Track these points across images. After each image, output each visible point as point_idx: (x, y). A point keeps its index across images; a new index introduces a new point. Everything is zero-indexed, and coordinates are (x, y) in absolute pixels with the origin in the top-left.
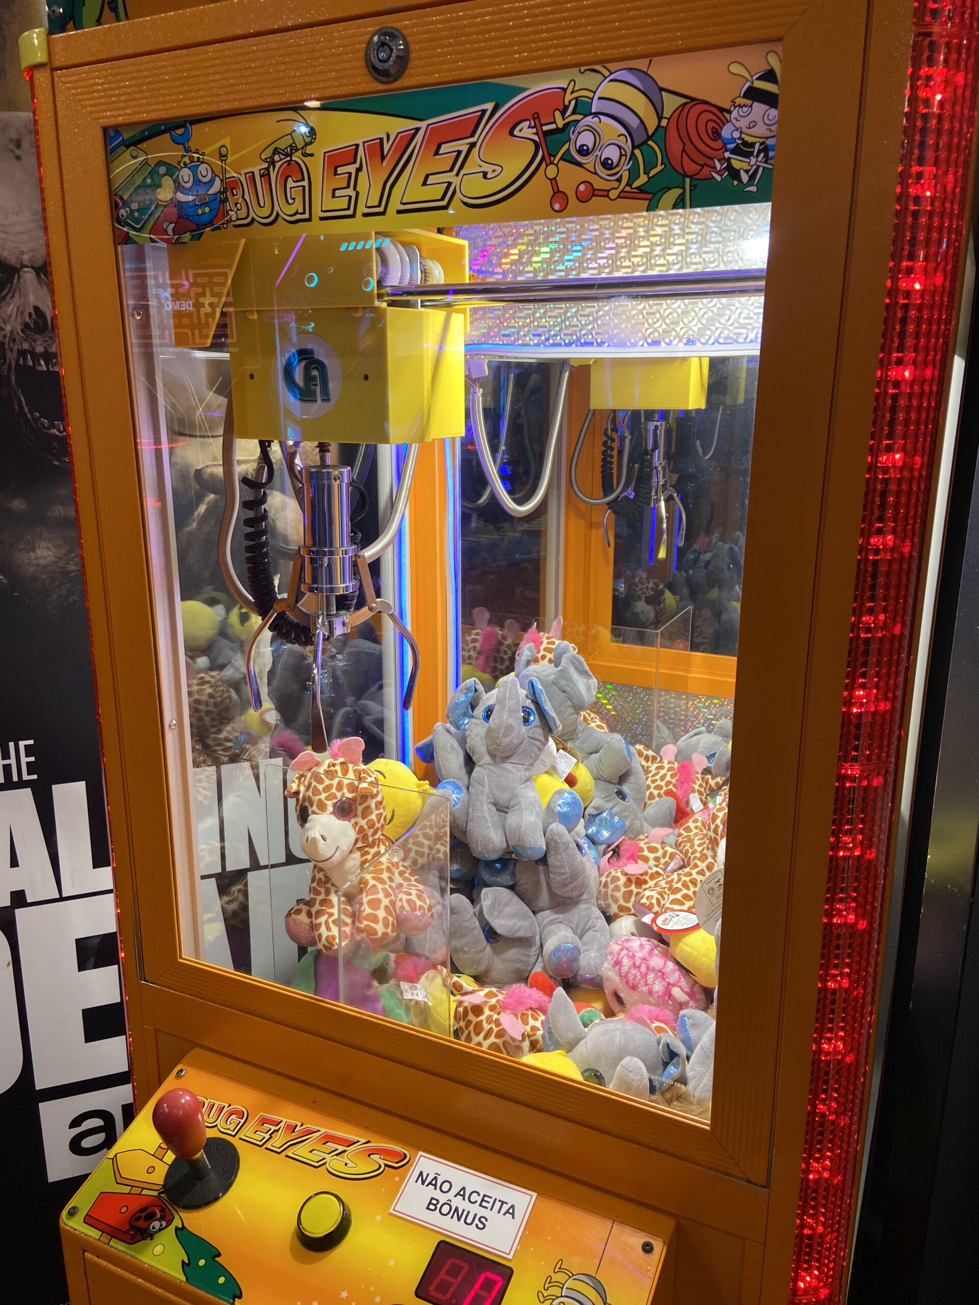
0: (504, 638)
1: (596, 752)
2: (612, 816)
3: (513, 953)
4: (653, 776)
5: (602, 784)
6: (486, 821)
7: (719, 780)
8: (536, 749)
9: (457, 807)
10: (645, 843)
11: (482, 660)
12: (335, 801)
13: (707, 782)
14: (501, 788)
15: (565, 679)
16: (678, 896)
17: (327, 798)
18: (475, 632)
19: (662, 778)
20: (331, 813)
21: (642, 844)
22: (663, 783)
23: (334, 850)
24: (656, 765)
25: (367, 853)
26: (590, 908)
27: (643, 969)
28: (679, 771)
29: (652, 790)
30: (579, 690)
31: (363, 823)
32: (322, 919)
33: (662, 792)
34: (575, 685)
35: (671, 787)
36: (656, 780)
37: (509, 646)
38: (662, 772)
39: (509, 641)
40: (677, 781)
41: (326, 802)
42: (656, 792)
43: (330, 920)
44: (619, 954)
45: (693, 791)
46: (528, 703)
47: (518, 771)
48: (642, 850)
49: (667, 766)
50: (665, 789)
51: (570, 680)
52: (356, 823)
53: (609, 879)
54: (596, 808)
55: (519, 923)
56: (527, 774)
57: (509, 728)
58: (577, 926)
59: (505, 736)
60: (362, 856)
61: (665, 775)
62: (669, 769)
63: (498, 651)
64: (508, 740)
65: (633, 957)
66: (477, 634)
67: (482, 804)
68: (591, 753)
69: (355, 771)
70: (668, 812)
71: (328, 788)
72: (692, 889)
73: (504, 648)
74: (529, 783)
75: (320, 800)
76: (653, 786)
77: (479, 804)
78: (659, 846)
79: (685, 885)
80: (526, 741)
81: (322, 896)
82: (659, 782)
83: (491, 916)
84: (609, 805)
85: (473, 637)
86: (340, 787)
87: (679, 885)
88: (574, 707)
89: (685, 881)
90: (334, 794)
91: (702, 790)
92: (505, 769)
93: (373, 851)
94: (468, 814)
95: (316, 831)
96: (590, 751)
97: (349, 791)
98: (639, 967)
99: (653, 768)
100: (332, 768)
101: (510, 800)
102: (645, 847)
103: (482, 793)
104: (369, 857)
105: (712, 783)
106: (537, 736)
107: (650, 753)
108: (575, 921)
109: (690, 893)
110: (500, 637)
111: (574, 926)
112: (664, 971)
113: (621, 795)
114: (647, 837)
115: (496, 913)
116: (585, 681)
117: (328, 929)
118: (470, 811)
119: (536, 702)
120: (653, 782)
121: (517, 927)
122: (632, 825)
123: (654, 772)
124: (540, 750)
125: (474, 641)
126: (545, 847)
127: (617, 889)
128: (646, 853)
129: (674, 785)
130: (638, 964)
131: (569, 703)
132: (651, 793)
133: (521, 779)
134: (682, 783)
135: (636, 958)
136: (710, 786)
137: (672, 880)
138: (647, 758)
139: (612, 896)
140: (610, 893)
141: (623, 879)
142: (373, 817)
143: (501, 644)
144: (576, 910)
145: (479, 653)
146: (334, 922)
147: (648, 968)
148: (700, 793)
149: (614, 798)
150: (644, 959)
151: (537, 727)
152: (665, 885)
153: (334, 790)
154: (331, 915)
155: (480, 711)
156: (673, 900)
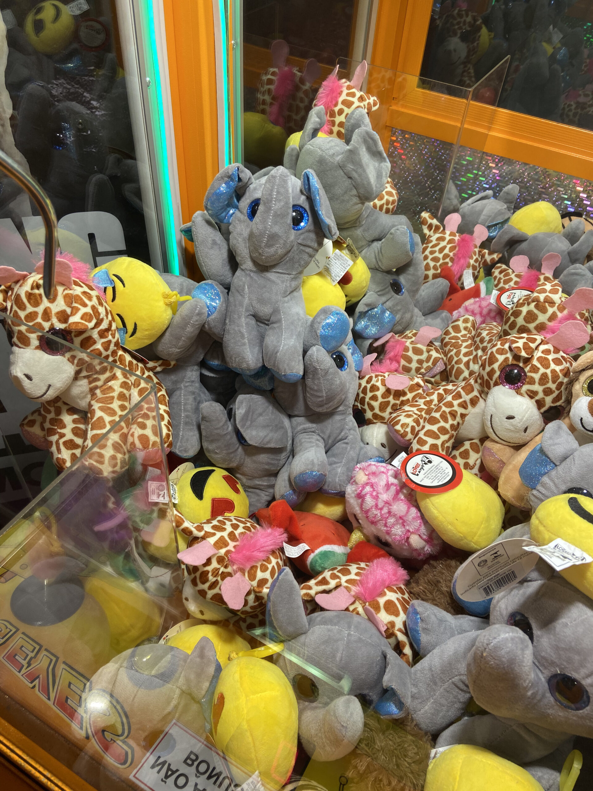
0: (302, 81)
1: (379, 239)
2: (383, 312)
3: (263, 458)
4: (432, 247)
5: (379, 275)
6: (243, 336)
7: (495, 256)
8: (306, 257)
9: (213, 317)
10: (412, 343)
11: (275, 109)
12: (40, 334)
13: (483, 256)
14: (262, 301)
15: (353, 162)
16: (435, 428)
17: (31, 330)
18: (272, 70)
19: (442, 250)
20: (37, 348)
21: (408, 344)
22: (441, 256)
23: (45, 388)
24: (437, 235)
25: (98, 380)
26: (344, 419)
27: (385, 510)
28: (459, 244)
29: (429, 261)
30: (367, 178)
31: (84, 356)
32: (54, 438)
33: (438, 264)
34: (364, 171)
35: (447, 260)
36: (435, 252)
37: (306, 92)
38: (443, 244)
39: (307, 86)
40: (454, 255)
41: (28, 334)
42: (432, 264)
43: (61, 441)
44: (363, 488)
45: (468, 266)
46: (302, 200)
47: (283, 282)
48: (406, 349)
49: (448, 238)
50: (441, 261)
51: (359, 164)
52: (74, 357)
53: (369, 386)
54: (367, 305)
55: (271, 435)
56: (294, 284)
57: (273, 238)
58: (329, 437)
59: (269, 245)
60: (90, 383)
61: (444, 248)
62: (450, 242)
63: (294, 97)
64: (272, 250)
65: (376, 498)
66: (273, 74)
67: (239, 317)
68: (373, 241)
69: (66, 297)
70: (440, 296)
71: (31, 316)
72: (451, 422)
73: (301, 94)
74: (295, 294)
75: (20, 332)
76: (431, 257)
77: (236, 316)
78: (424, 348)
79: (444, 417)
80: (295, 248)
81: (52, 415)
82: (437, 254)
83: (243, 426)
84: (384, 299)
85: (269, 77)
86: (47, 315)
87: (437, 415)
88: (359, 197)
89: (444, 412)
90: (40, 324)
91: (477, 265)
92: (269, 280)
93: (103, 377)
94: (225, 324)
95: (18, 370)
96: (372, 239)
97: (60, 321)
98: (381, 509)
99: (434, 238)
100: (36, 291)
101: (271, 315)
102: (410, 346)
103: (241, 304)
104: (99, 383)
105: (488, 258)
106: (309, 243)
107: (435, 222)
108: (328, 432)
109: (448, 426)
110: (297, 79)
111: (326, 437)
112: (405, 518)
113: (397, 288)
114: (415, 335)
115: (249, 423)
116: (377, 164)
117: (59, 450)
118: (227, 321)
119: (310, 199)
120: (432, 253)
121: (267, 439)
122: (402, 318)
123: (434, 242)
124: (311, 256)
125: (270, 82)
126: (301, 373)
127: (374, 398)
128: (410, 353)
129: (452, 260)
130: (380, 506)
131: (354, 192)
132: (428, 264)
133: (285, 291)
134: (459, 259)
135: (380, 501)
136: (485, 261)
137: (431, 401)
138: (430, 227)
139: (369, 404)
140: (367, 400)
141: (382, 390)
142: (99, 346)
143: (297, 88)
144: (330, 421)
145: (273, 98)
146: (65, 443)
147: (389, 512)
148: (474, 268)
149: (388, 293)
150: (387, 503)
151: (309, 231)
152: (423, 406)
153: (39, 320)
154: (62, 436)
155: (245, 203)
156: (428, 431)
